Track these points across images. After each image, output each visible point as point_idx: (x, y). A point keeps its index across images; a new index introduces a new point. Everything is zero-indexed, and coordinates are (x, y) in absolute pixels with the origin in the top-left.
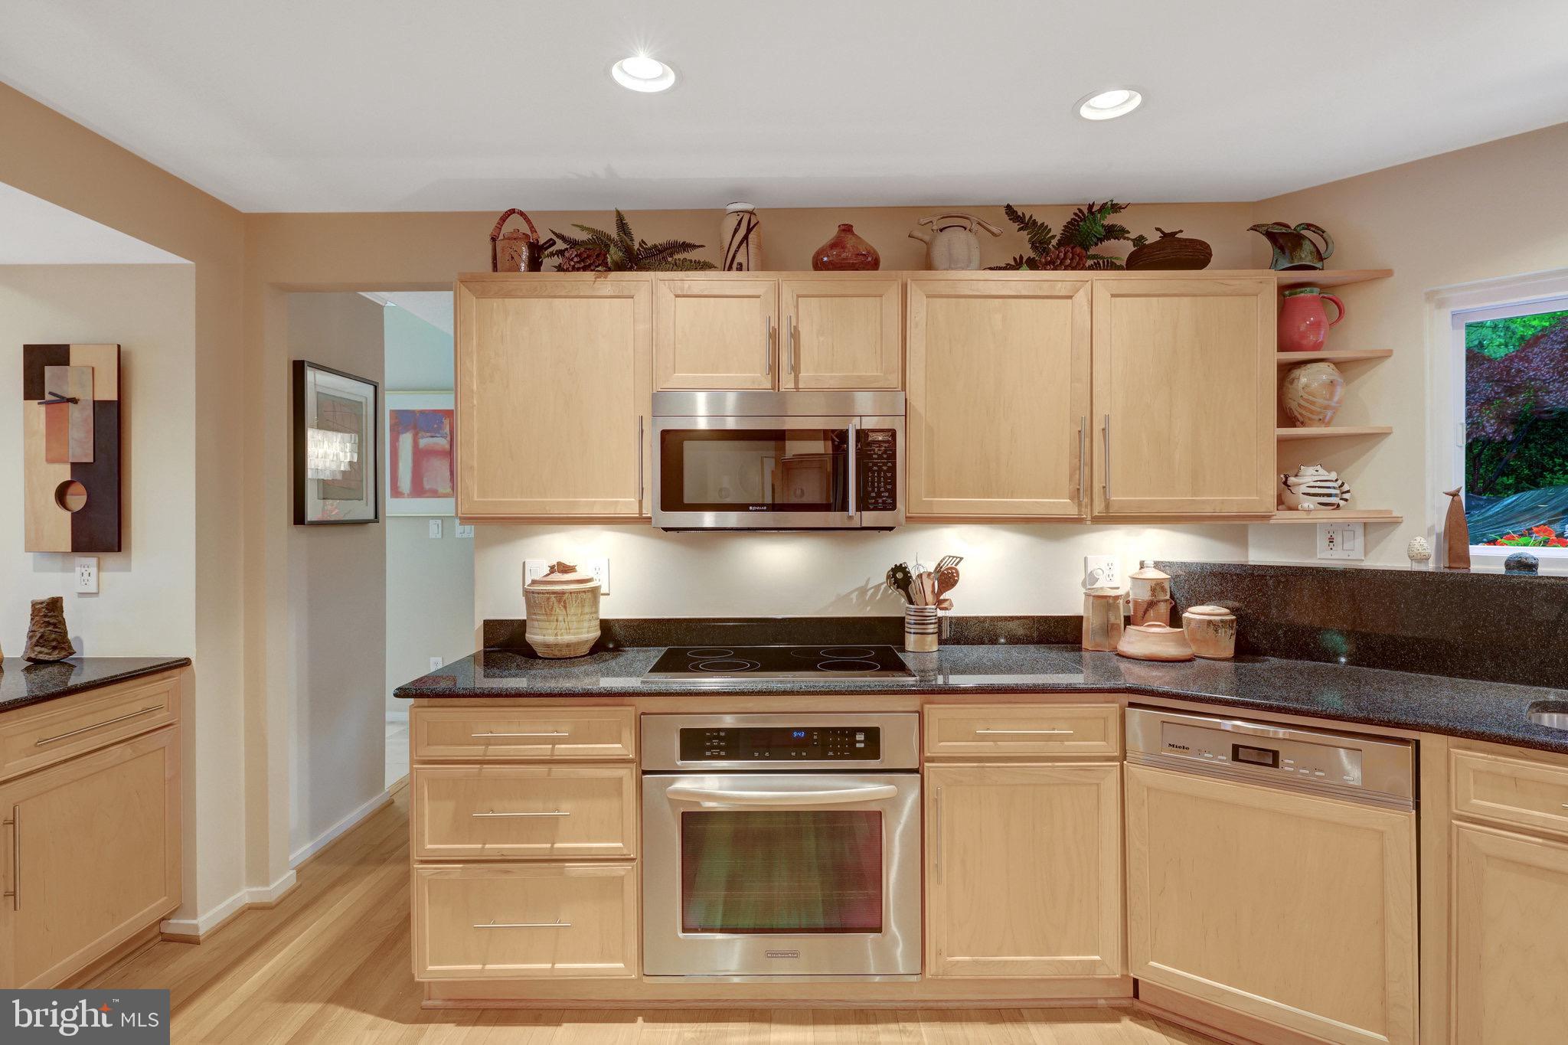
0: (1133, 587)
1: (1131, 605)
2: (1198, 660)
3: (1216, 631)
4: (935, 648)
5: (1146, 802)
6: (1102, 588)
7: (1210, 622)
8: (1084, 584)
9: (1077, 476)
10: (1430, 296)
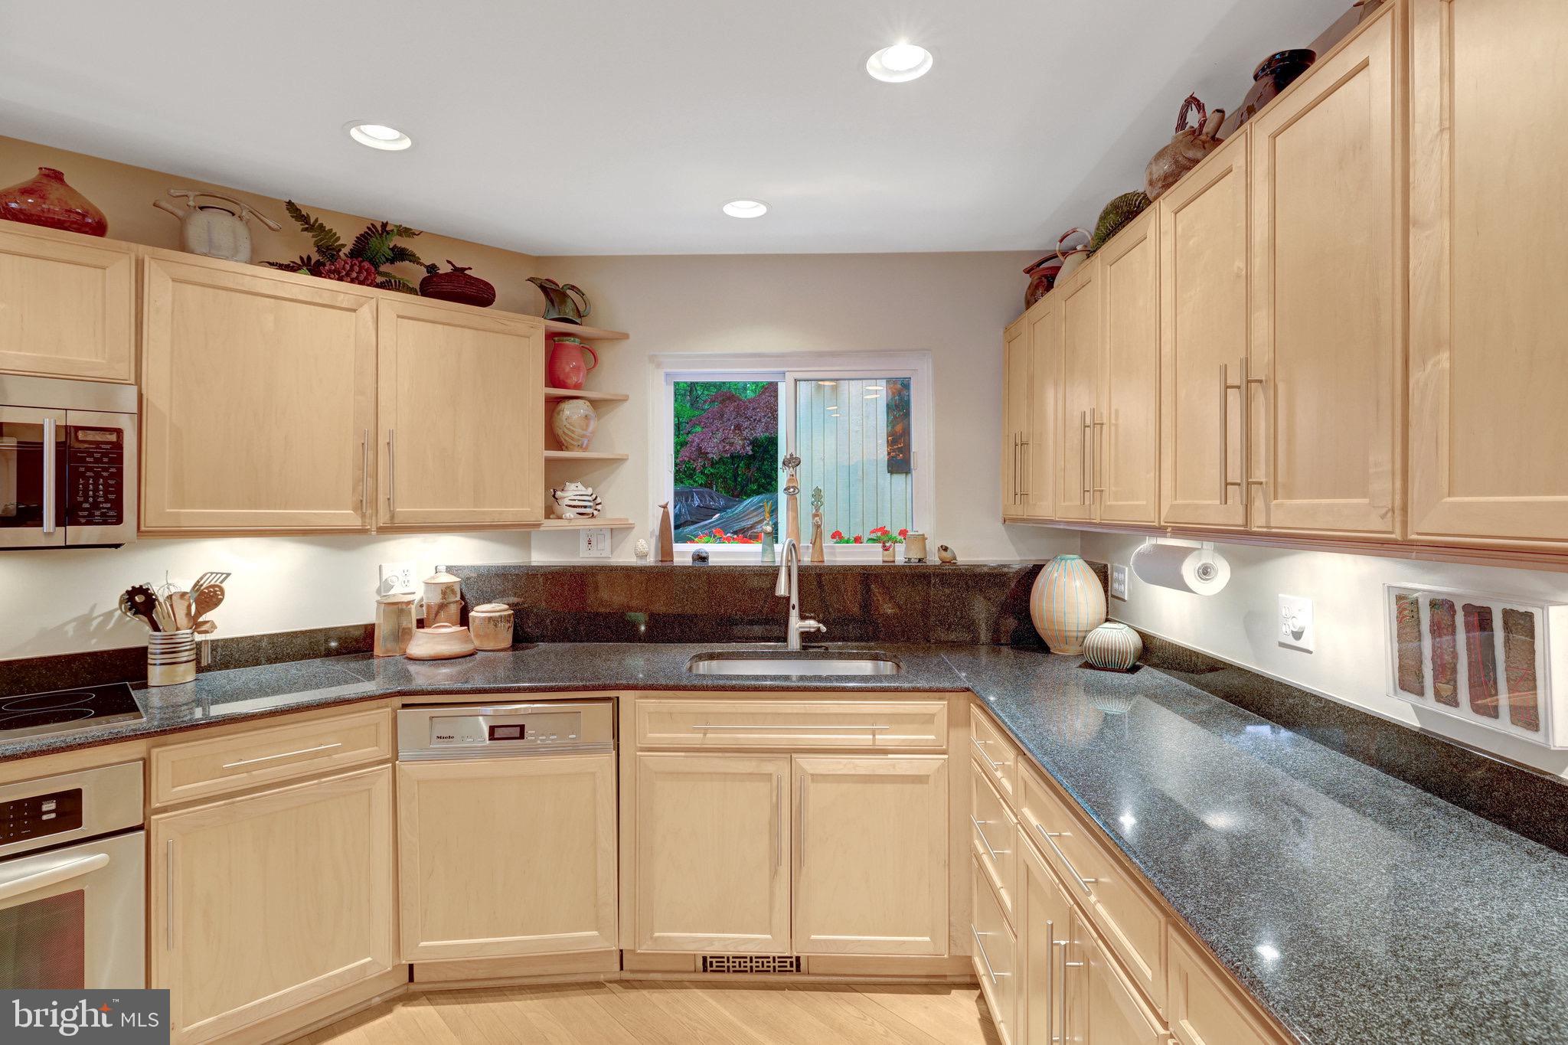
0: (426, 592)
1: (424, 608)
2: (479, 653)
3: (496, 626)
4: (191, 677)
5: (416, 796)
6: (394, 595)
7: (490, 618)
8: (379, 592)
9: (361, 487)
10: (652, 359)
